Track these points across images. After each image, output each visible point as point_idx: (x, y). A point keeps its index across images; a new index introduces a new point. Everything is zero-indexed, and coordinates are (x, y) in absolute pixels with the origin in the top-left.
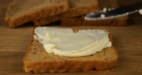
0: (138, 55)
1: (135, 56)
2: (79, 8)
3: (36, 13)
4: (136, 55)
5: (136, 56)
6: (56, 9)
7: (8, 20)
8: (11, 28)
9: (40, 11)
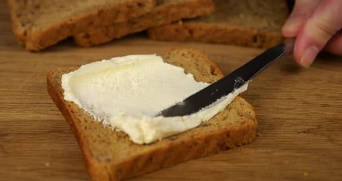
0: (308, 132)
1: (302, 135)
2: (172, 6)
3: (85, 19)
4: (304, 132)
5: (305, 134)
6: (130, 7)
7: (25, 34)
8: (33, 51)
9: (95, 12)
